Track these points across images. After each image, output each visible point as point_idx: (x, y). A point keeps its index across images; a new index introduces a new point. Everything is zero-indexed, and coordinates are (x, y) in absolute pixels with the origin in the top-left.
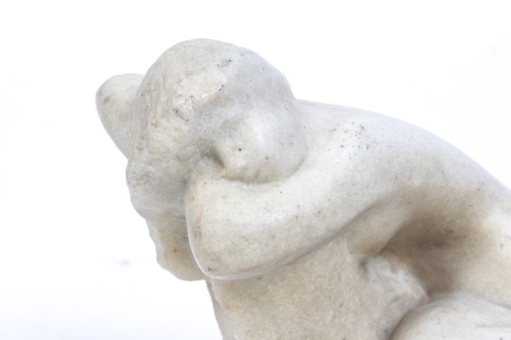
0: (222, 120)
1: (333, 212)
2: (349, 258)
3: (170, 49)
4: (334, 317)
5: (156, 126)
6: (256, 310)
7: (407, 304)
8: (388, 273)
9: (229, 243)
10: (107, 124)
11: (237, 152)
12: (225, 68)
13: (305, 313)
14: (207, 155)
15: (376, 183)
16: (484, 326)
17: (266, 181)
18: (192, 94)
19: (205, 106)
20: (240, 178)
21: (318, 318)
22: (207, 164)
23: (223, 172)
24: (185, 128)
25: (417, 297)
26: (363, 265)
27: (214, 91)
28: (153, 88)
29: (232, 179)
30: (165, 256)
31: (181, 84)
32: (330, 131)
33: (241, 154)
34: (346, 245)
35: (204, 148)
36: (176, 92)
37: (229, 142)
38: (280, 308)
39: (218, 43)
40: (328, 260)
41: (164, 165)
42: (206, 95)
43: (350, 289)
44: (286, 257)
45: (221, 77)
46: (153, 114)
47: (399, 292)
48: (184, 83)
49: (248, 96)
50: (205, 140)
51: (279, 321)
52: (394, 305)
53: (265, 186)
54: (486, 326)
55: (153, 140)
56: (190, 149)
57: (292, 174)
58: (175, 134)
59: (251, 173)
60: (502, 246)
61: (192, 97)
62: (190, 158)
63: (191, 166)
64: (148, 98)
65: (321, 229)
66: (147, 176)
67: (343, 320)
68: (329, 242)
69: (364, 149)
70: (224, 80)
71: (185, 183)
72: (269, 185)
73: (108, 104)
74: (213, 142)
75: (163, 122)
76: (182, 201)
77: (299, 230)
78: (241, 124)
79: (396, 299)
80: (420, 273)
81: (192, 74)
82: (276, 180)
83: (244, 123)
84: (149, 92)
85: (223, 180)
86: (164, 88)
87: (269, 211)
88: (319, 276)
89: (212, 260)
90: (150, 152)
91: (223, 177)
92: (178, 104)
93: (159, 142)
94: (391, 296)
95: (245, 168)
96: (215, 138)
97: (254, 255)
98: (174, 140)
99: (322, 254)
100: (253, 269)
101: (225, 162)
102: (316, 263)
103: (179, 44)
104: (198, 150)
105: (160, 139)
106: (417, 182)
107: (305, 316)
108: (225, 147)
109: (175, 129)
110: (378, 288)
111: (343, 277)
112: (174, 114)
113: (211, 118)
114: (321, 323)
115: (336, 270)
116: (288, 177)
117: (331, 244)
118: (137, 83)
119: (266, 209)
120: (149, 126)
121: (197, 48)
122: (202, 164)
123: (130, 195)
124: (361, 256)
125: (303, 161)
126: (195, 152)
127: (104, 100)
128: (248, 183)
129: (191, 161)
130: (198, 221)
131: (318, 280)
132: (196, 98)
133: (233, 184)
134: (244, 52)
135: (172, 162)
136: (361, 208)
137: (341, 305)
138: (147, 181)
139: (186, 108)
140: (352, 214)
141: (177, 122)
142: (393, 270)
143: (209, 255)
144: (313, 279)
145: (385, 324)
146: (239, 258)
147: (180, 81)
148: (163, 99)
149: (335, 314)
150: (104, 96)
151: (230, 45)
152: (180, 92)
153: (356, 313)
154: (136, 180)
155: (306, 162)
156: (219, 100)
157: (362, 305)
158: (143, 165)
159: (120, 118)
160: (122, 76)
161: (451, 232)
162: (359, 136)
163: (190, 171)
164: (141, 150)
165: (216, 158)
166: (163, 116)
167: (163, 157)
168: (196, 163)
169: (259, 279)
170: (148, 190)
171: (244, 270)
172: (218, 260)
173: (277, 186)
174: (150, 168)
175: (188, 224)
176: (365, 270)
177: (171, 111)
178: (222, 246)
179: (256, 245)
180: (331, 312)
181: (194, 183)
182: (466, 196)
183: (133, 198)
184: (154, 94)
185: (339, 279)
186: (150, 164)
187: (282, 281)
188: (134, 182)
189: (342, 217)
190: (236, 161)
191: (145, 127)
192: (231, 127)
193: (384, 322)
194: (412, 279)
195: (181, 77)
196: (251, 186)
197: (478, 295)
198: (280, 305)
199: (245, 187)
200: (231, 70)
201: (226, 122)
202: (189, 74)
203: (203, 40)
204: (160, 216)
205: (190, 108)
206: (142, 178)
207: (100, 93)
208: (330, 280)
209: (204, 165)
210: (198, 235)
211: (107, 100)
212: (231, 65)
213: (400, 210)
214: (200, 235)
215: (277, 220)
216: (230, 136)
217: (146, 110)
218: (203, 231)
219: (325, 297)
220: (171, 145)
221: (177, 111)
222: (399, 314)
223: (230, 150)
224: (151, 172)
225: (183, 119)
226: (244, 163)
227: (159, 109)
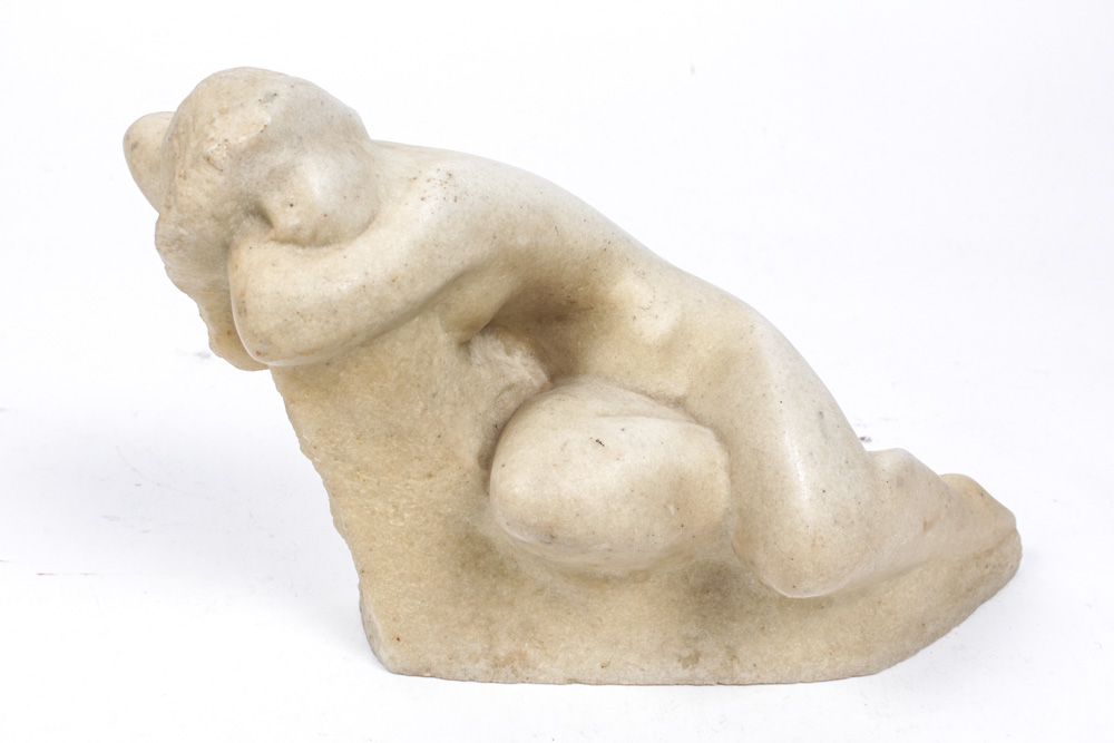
0: (267, 169)
1: (412, 280)
2: (443, 337)
3: (202, 82)
4: (425, 410)
5: (185, 178)
6: (327, 403)
7: (524, 392)
8: (501, 356)
9: (280, 321)
10: (138, 177)
11: (288, 209)
12: (269, 104)
13: (387, 405)
14: (252, 213)
15: (467, 244)
16: (606, 415)
17: (326, 243)
18: (226, 137)
19: (244, 152)
20: (293, 240)
21: (405, 411)
22: (252, 224)
23: (272, 234)
24: (220, 179)
25: (536, 383)
26: (465, 345)
27: (254, 132)
28: (181, 130)
29: (284, 241)
30: (217, 339)
31: (214, 124)
32: (410, 180)
33: (294, 211)
34: (438, 321)
35: (248, 204)
36: (207, 135)
37: (277, 196)
38: (357, 400)
39: (264, 72)
40: (414, 340)
41: (198, 226)
42: (244, 138)
43: (446, 375)
44: (354, 336)
45: (262, 116)
46: (181, 164)
47: (514, 378)
48: (217, 123)
49: (301, 138)
50: (248, 195)
51: (357, 416)
52: (507, 395)
53: (325, 249)
54: (608, 415)
55: (182, 195)
56: (229, 206)
57: (360, 234)
58: (208, 187)
59: (306, 233)
60: (634, 318)
61: (226, 141)
62: (230, 216)
63: (232, 226)
64: (176, 143)
65: (396, 301)
66: (180, 241)
67: (438, 413)
68: (413, 317)
69: (451, 201)
70: (268, 120)
71: (227, 248)
72: (331, 249)
73: (136, 151)
74: (258, 196)
75: (193, 173)
76: (226, 270)
77: (367, 302)
78: (292, 173)
79: (510, 387)
80: (542, 355)
81: (227, 112)
82: (339, 242)
83: (295, 173)
84: (178, 136)
85: (273, 243)
86: (194, 131)
87: (329, 281)
88: (403, 360)
89: (261, 342)
90: (180, 211)
91: (272, 240)
92: (209, 150)
93: (189, 197)
94: (502, 383)
95: (299, 228)
96: (260, 192)
97: (311, 334)
98: (207, 195)
99: (406, 332)
100: (312, 352)
101: (274, 220)
102: (398, 344)
103: (215, 75)
104: (239, 207)
105: (190, 194)
106: (522, 241)
107: (388, 409)
108: (273, 203)
109: (208, 181)
110: (484, 373)
111: (436, 361)
112: (205, 162)
113: (253, 167)
114: (408, 417)
115: (425, 352)
116: (353, 238)
117: (417, 319)
118: (167, 123)
119: (325, 278)
120: (177, 177)
121: (236, 79)
122: (247, 224)
123: (163, 265)
124: (459, 334)
125: (374, 218)
126: (236, 209)
127: (132, 145)
128: (304, 247)
129: (232, 220)
130: (243, 295)
131: (402, 364)
132: (232, 142)
133: (285, 248)
134: (295, 83)
135: (206, 222)
136: (449, 275)
137: (434, 395)
138: (180, 247)
139: (220, 155)
140: (437, 282)
141: (209, 173)
142: (508, 353)
143: (256, 335)
144: (395, 364)
145: (493, 417)
146: (294, 339)
147: (213, 121)
148: (193, 144)
149: (426, 405)
150: (132, 141)
151: (280, 74)
152: (212, 135)
153: (455, 405)
154: (167, 245)
155: (378, 219)
156: (261, 144)
157: (463, 394)
158: (172, 227)
159: (150, 169)
160: (153, 115)
161: (573, 302)
162: (445, 185)
163: (232, 233)
164: (169, 208)
165: (262, 216)
166: (192, 166)
167: (195, 216)
168: (238, 223)
169: (328, 364)
170: (182, 258)
171: (302, 354)
172: (267, 341)
173: (340, 249)
174: (182, 231)
175: (232, 298)
176: (468, 352)
177: (201, 159)
178: (272, 324)
179: (314, 322)
180: (421, 404)
181: (237, 248)
182: (588, 258)
183: (167, 268)
184: (183, 138)
185: (431, 363)
186: (181, 225)
187: (357, 366)
188: (164, 248)
189: (424, 287)
190: (287, 220)
191: (172, 180)
192: (279, 177)
193: (492, 415)
194: (531, 362)
195: (214, 116)
196: (307, 250)
197: (607, 379)
198: (356, 397)
199: (300, 251)
200: (277, 106)
201: (272, 171)
202: (223, 112)
203: (244, 68)
204: (205, 290)
205: (225, 155)
206: (173, 243)
207: (127, 138)
208: (417, 365)
209: (249, 225)
210: (243, 311)
211: (135, 146)
212: (277, 99)
213: (504, 277)
214: (245, 311)
215: (339, 290)
216: (279, 189)
217: (174, 157)
218: (249, 307)
219: (412, 385)
220: (204, 201)
221: (208, 159)
222: (512, 405)
223: (279, 206)
224: (183, 235)
225: (217, 168)
226: (297, 221)
227: (189, 157)
